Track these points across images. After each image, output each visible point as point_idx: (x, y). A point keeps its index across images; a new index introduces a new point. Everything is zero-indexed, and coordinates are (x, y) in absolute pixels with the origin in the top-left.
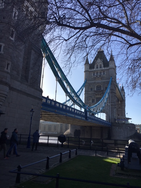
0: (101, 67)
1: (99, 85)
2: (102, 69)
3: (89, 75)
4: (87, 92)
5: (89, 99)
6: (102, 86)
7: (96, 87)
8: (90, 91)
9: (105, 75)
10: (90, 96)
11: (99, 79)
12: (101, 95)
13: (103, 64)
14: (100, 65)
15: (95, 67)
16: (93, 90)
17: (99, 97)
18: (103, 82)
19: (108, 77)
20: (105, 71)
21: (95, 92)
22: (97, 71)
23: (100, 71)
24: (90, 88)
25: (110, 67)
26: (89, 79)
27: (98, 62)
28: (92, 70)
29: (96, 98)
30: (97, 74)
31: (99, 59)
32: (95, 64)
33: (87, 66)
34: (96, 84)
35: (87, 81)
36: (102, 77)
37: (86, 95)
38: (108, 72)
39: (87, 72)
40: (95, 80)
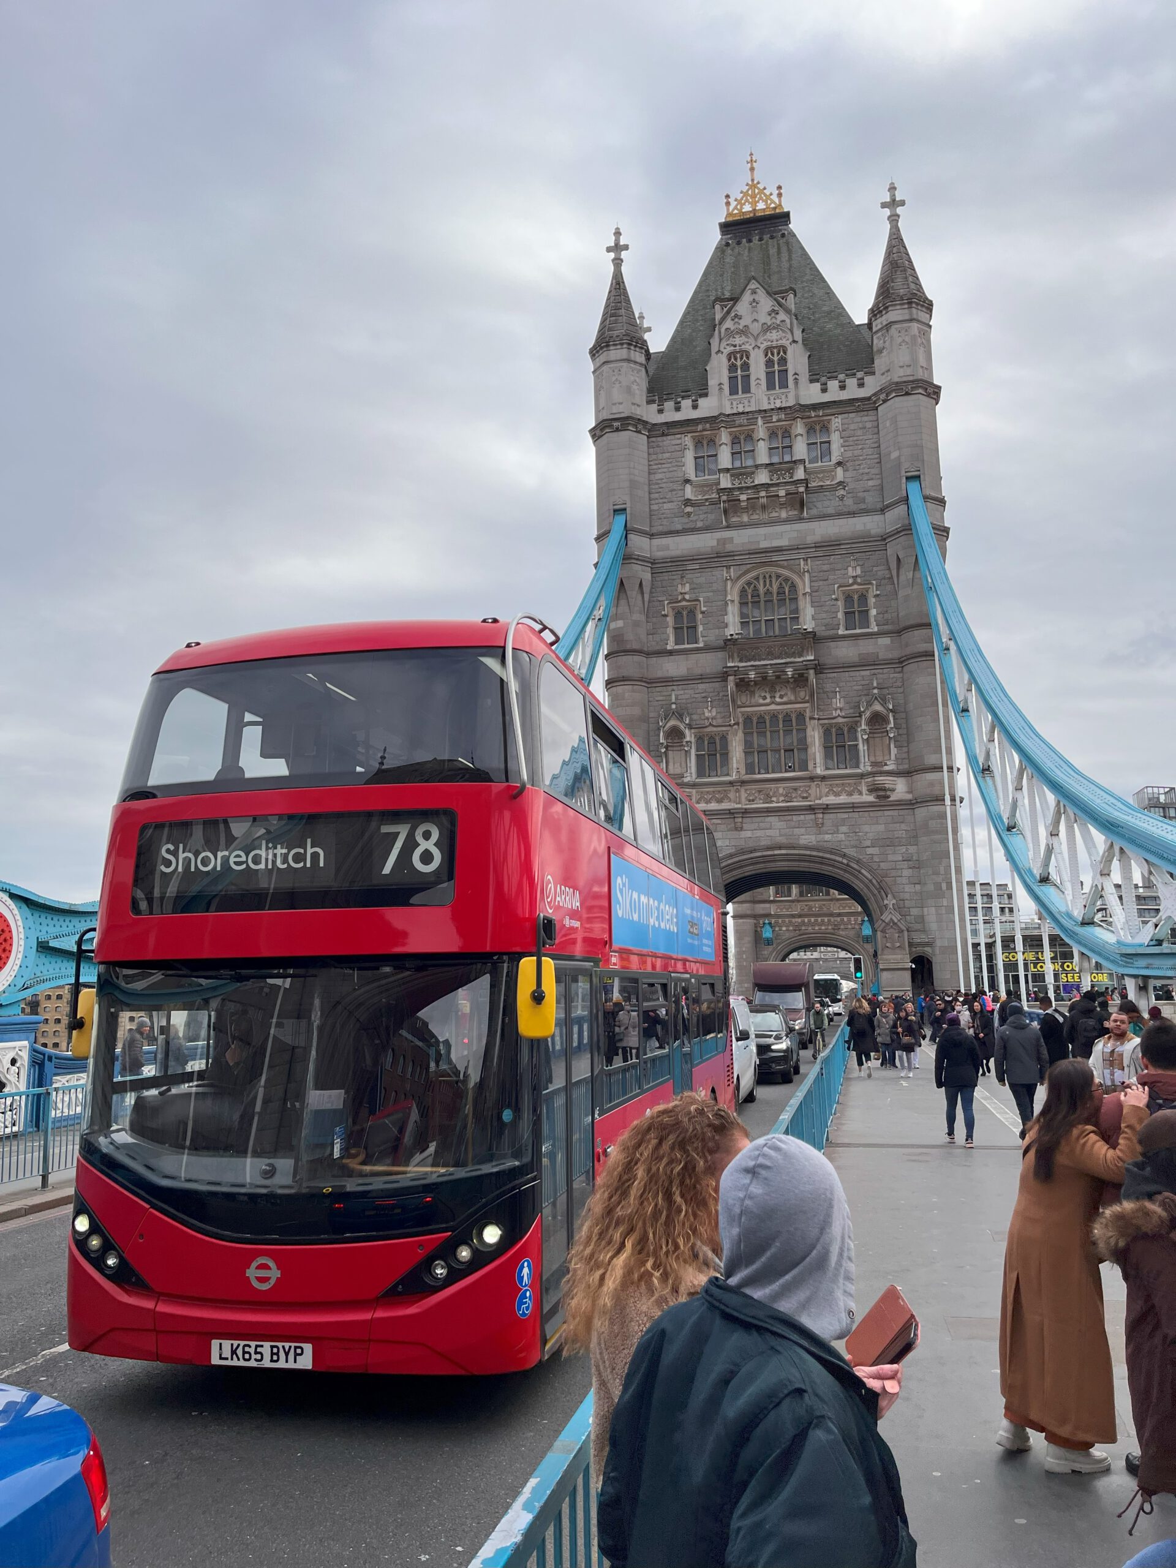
0: (777, 377)
1: (767, 576)
2: (797, 397)
3: (651, 463)
4: (637, 658)
5: (667, 737)
6: (804, 589)
7: (736, 602)
8: (671, 653)
9: (839, 464)
10: (674, 706)
11: (774, 514)
12: (798, 689)
13: (804, 345)
14: (773, 354)
15: (712, 382)
16: (701, 639)
17: (773, 707)
18: (817, 546)
19: (871, 483)
20: (829, 417)
21: (731, 657)
22: (737, 422)
23: (775, 419)
24: (666, 616)
25: (883, 374)
26: (650, 511)
27: (743, 323)
28: (678, 409)
29: (741, 726)
30: (740, 453)
31: (754, 292)
32: (711, 341)
33: (625, 364)
34: (732, 570)
35: (631, 536)
36: (802, 489)
37: (633, 691)
38: (869, 425)
39: (625, 435)
40: (727, 527)
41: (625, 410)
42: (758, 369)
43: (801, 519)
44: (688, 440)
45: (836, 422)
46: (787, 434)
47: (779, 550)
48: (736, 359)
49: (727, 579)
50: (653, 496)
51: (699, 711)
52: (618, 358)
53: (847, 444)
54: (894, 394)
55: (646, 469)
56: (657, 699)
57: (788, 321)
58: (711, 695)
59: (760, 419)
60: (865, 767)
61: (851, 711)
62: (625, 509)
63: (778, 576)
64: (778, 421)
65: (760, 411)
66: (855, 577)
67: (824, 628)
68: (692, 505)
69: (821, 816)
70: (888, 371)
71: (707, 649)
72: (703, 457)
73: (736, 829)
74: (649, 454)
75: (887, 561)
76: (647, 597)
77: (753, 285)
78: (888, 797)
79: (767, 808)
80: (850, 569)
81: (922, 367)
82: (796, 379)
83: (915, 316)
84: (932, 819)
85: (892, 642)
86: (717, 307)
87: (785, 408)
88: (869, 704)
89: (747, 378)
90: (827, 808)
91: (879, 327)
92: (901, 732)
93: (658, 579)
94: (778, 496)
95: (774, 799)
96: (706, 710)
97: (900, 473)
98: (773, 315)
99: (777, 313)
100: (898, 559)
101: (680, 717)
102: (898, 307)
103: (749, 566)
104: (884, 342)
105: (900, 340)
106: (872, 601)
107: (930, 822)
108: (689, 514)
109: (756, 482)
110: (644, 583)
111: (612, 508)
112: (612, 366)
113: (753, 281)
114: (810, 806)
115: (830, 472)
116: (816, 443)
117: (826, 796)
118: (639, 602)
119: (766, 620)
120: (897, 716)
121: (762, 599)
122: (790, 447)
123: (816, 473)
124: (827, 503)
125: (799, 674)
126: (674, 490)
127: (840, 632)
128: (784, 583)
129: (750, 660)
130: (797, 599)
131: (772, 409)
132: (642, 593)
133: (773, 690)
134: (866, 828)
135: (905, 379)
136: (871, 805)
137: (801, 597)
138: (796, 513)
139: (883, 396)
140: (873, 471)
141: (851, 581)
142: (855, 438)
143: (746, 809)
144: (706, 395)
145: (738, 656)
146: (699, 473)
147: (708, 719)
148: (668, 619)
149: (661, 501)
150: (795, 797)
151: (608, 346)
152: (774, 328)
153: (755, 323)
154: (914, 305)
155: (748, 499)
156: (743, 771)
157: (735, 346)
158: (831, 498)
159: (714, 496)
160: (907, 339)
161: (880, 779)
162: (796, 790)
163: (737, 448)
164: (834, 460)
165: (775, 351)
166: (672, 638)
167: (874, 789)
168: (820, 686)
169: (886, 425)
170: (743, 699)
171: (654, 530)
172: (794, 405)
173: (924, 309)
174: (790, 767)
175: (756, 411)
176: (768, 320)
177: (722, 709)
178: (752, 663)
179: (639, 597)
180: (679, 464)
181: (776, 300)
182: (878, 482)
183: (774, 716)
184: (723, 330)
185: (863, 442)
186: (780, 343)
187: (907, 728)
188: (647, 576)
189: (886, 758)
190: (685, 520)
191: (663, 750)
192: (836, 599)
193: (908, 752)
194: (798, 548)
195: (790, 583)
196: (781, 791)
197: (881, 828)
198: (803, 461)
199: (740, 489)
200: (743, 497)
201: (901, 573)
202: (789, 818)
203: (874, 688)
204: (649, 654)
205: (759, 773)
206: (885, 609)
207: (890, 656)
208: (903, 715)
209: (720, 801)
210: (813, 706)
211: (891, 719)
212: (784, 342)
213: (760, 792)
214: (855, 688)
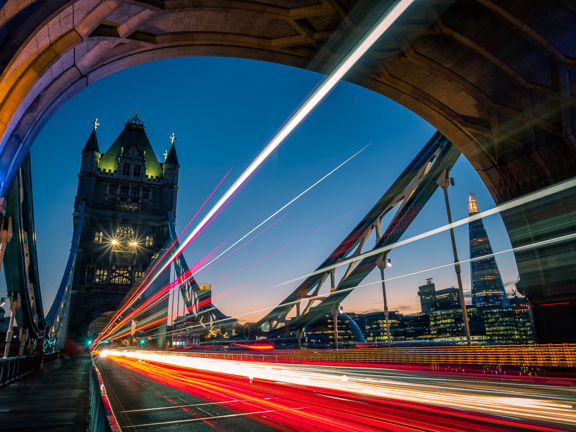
0: (137, 173)
3: (96, 188)
4: (82, 244)
5: (88, 269)
6: (136, 232)
7: (116, 232)
8: (93, 244)
9: (150, 201)
10: (92, 260)
11: (131, 210)
14: (137, 167)
15: (118, 170)
17: (122, 264)
18: (141, 222)
19: (158, 208)
22: (124, 183)
24: (93, 233)
26: (94, 201)
27: (130, 156)
28: (107, 174)
32: (119, 158)
33: (93, 158)
35: (87, 208)
36: (140, 205)
37: (80, 254)
38: (160, 192)
39: (90, 178)
40: (117, 211)
41: (91, 171)
42: (132, 170)
43: (138, 213)
44: (108, 184)
45: (151, 189)
46: (137, 189)
48: (126, 165)
50: (95, 197)
51: (99, 262)
53: (153, 196)
54: (168, 187)
56: (87, 257)
57: (142, 159)
62: (86, 200)
66: (150, 232)
68: (107, 203)
70: (167, 180)
71: (105, 244)
72: (112, 190)
73: (106, 298)
74: (96, 185)
75: (160, 229)
76: (88, 226)
77: (134, 147)
79: (116, 293)
80: (149, 229)
81: (175, 182)
86: (123, 149)
89: (128, 172)
91: (166, 168)
93: (93, 221)
95: (119, 290)
96: (102, 262)
97: (166, 207)
100: (163, 230)
101: (94, 263)
102: (172, 165)
104: (167, 173)
109: (127, 201)
110: (88, 222)
111: (82, 198)
112: (89, 157)
116: (145, 194)
121: (124, 233)
122: (138, 193)
123: (144, 202)
125: (131, 256)
126: (102, 197)
127: (144, 246)
129: (118, 250)
131: (134, 182)
133: (123, 259)
135: (171, 184)
137: (135, 235)
139: (165, 186)
140: (159, 205)
142: (156, 195)
143: (110, 293)
145: (114, 248)
146: (111, 194)
147: (102, 265)
149: (97, 199)
152: (138, 160)
157: (126, 161)
158: (147, 209)
159: (114, 201)
160: (173, 173)
162: (125, 288)
163: (122, 190)
168: (137, 260)
169: (164, 194)
170: (114, 260)
171: (94, 207)
172: (141, 182)
173: (177, 167)
175: (130, 181)
176: (137, 157)
177: (107, 263)
180: (104, 190)
181: (140, 152)
183: (122, 267)
186: (139, 164)
188: (90, 220)
191: (87, 273)
194: (136, 221)
196: (121, 288)
198: (141, 198)
199: (122, 202)
201: (163, 233)
204: (86, 243)
206: (157, 242)
209: (102, 289)
213: (114, 288)
214: (146, 262)
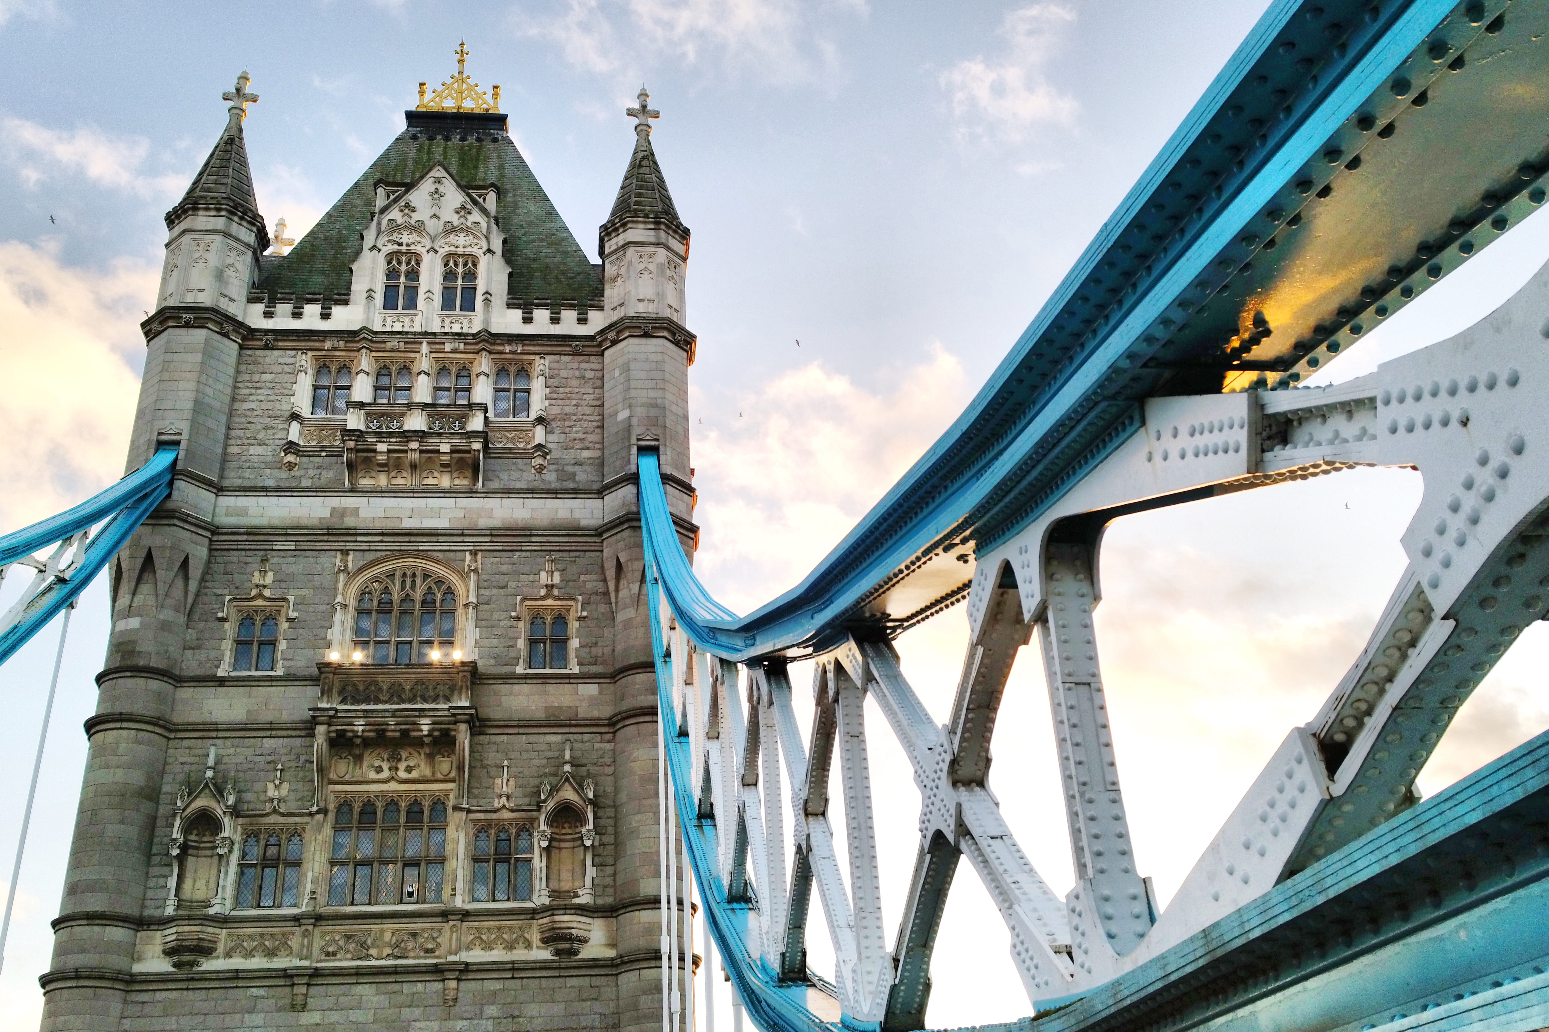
0: (460, 294)
1: (409, 573)
2: (486, 321)
3: (239, 385)
4: (155, 685)
5: (186, 830)
6: (467, 597)
7: (351, 608)
8: (222, 682)
9: (540, 420)
10: (210, 774)
11: (430, 481)
12: (438, 758)
13: (504, 255)
14: (456, 265)
15: (359, 287)
16: (280, 663)
17: (393, 786)
18: (494, 534)
19: (586, 454)
20: (532, 357)
21: (326, 693)
22: (389, 346)
23: (448, 347)
24: (224, 620)
25: (614, 309)
26: (225, 453)
27: (415, 216)
28: (297, 315)
29: (331, 816)
30: (388, 388)
31: (438, 181)
32: (365, 233)
33: (219, 238)
34: (350, 558)
35: (180, 484)
36: (477, 446)
37: (137, 741)
38: (590, 374)
39: (199, 335)
40: (352, 491)
41: (205, 299)
42: (431, 281)
43: (471, 492)
44: (306, 360)
45: (541, 365)
46: (464, 372)
47: (433, 534)
48: (399, 263)
49: (340, 571)
50: (233, 433)
51: (258, 787)
52: (210, 227)
53: (555, 396)
54: (627, 334)
55: (229, 391)
56: (184, 760)
57: (484, 225)
58: (283, 758)
59: (425, 344)
60: (541, 898)
61: (526, 800)
62: (177, 443)
63: (426, 576)
64: (454, 351)
65: (426, 334)
66: (549, 587)
67: (492, 662)
68: (297, 453)
69: (453, 984)
70: (622, 305)
71: (290, 679)
72: (328, 387)
73: (293, 1007)
74: (238, 372)
75: (602, 567)
76: (193, 585)
77: (438, 172)
78: (576, 953)
79: (357, 967)
80: (543, 575)
81: (670, 307)
82: (486, 299)
83: (664, 241)
84: (644, 993)
85: (600, 692)
86: (381, 191)
87: (466, 335)
88: (554, 790)
89: (412, 289)
90: (465, 970)
91: (614, 247)
92: (606, 839)
93: (219, 560)
94: (438, 452)
95: (373, 952)
96: (270, 786)
97: (629, 439)
98: (463, 213)
99: (469, 213)
100: (619, 566)
101: (219, 792)
102: (641, 226)
103: (379, 554)
104: (619, 268)
105: (642, 266)
106: (574, 625)
107: (643, 998)
108: (291, 466)
109: (406, 428)
110: (191, 562)
111: (155, 436)
112: (196, 236)
113: (439, 168)
114: (436, 965)
115: (525, 431)
116: (507, 390)
117: (468, 948)
118: (178, 591)
119: (399, 643)
120: (600, 813)
121: (395, 607)
122: (468, 390)
123: (506, 430)
124: (515, 475)
125: (440, 730)
126: (273, 428)
127: (520, 670)
128: (434, 587)
129: (358, 702)
130: (452, 613)
131: (446, 334)
132: (186, 578)
133: (395, 758)
134: (533, 1009)
135: (644, 315)
136: (544, 966)
137: (460, 611)
138: (466, 482)
139: (611, 335)
140: (591, 438)
141: (543, 592)
142: (568, 390)
143: (316, 969)
144: (346, 302)
145: (340, 693)
146: (317, 409)
147: (272, 800)
148: (227, 625)
149: (246, 441)
150: (412, 950)
151: (195, 209)
152: (462, 230)
153: (434, 220)
154: (662, 227)
155: (389, 451)
156: (322, 899)
157: (400, 244)
158: (524, 468)
159: (337, 443)
160: (651, 267)
161: (564, 919)
162: (414, 935)
163: (384, 381)
164: (533, 415)
165: (461, 261)
166: (228, 658)
167: (553, 938)
168: (476, 755)
169: (614, 376)
170: (342, 768)
171: (226, 483)
172: (480, 332)
173: (677, 237)
174: (410, 894)
175: (420, 333)
176: (455, 220)
177: (300, 786)
178: (363, 706)
179: (180, 583)
180: (286, 391)
181: (468, 195)
182: (597, 454)
183: (392, 804)
184: (385, 222)
185: (579, 396)
186: (469, 250)
187: (616, 834)
188: (199, 552)
189: (577, 884)
190: (284, 474)
191: (175, 852)
192: (518, 619)
193: (615, 874)
194: (462, 535)
195: (444, 587)
196: (387, 936)
197: (558, 1009)
198: (484, 407)
199: (378, 434)
200: (382, 447)
201: (621, 586)
202: (396, 987)
203: (566, 763)
204: (179, 680)
205: (352, 904)
206: (594, 640)
207: (596, 714)
208: (610, 812)
209: (271, 953)
210: (460, 787)
211: (590, 816)
212: (475, 250)
213: (348, 937)
214: (536, 762)
